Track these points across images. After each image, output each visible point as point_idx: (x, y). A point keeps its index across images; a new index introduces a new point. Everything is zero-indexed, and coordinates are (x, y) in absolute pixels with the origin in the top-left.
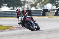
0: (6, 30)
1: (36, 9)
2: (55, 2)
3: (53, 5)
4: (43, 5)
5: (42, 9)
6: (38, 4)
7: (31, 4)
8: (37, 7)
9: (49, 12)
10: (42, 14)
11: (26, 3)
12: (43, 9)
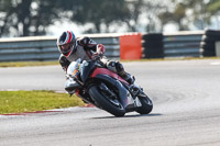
0: (70, 109)
1: (182, 29)
4: (207, 15)
5: (202, 32)
6: (189, 12)
7: (163, 11)
8: (184, 22)
10: (201, 50)
11: (143, 9)
12: (206, 29)
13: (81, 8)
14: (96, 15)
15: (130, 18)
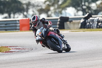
1: (48, 16)
2: (81, 5)
3: (78, 11)
4: (60, 10)
5: (58, 18)
6: (52, 8)
7: (40, 8)
8: (50, 13)
9: (70, 22)
10: (58, 26)
11: (30, 7)
12: (60, 16)
13: (2, 7)
14: (9, 10)
15: (24, 11)
